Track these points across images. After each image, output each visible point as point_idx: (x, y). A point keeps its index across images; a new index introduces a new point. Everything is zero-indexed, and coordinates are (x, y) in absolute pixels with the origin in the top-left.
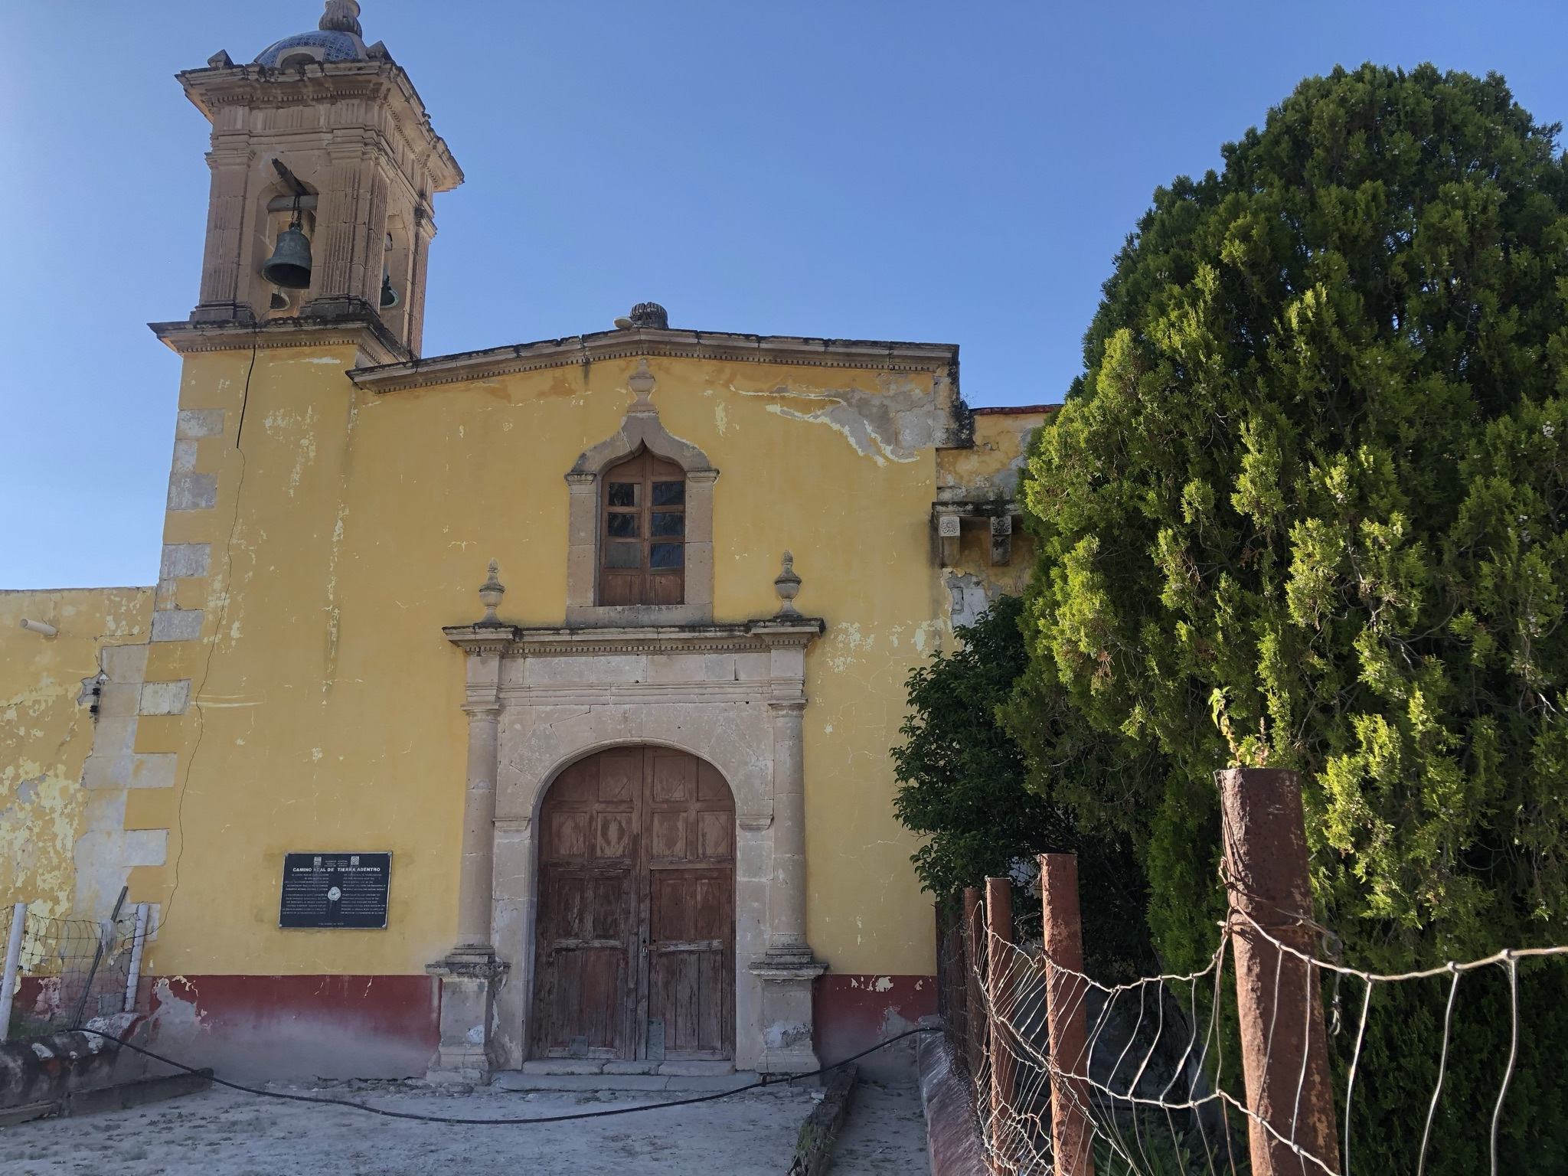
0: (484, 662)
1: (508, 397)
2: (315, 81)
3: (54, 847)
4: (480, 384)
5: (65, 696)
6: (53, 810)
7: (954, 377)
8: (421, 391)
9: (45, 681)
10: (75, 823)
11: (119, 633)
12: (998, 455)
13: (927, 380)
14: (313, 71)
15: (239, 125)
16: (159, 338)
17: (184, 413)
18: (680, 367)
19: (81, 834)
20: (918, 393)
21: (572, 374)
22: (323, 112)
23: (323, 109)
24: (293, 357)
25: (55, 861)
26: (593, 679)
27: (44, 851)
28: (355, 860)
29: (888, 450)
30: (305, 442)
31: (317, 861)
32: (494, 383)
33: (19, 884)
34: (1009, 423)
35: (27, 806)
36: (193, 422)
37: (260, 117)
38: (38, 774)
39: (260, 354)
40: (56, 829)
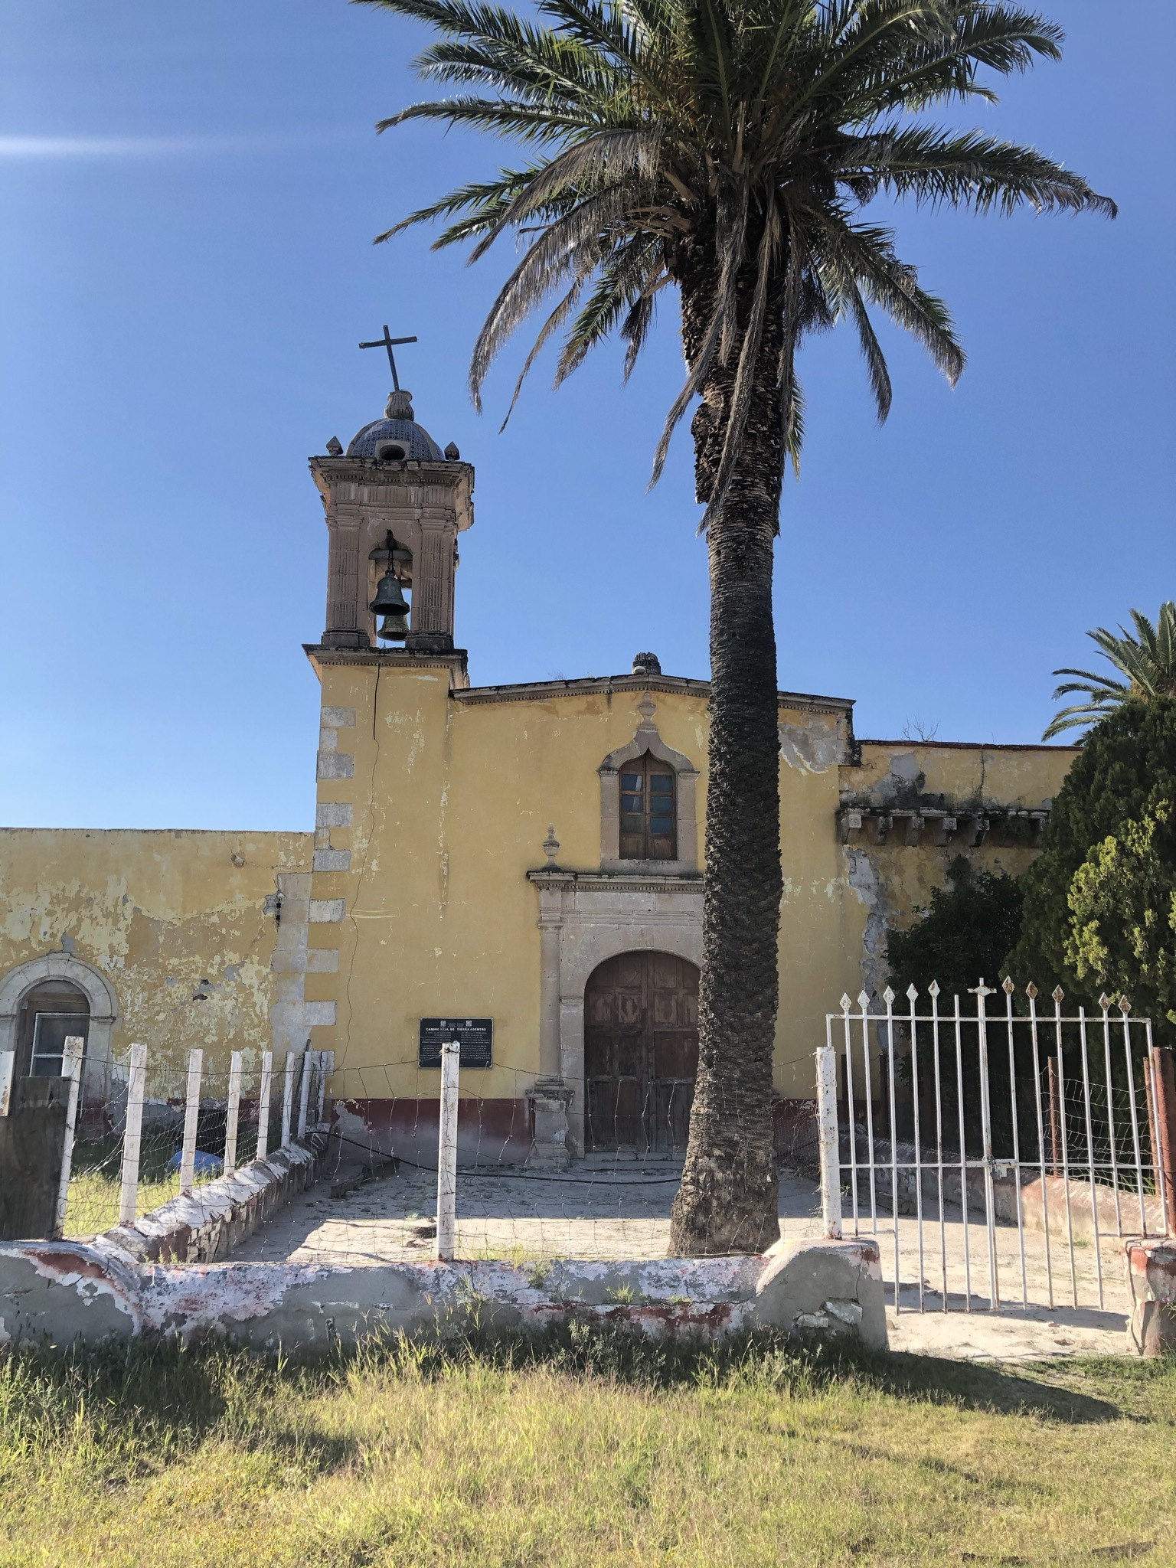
0: (552, 894)
1: (556, 713)
2: (413, 472)
3: (255, 1012)
4: (537, 703)
5: (254, 907)
6: (251, 986)
7: (849, 719)
8: (496, 705)
9: (238, 896)
10: (269, 996)
11: (289, 864)
12: (876, 772)
13: (832, 719)
14: (414, 466)
15: (352, 497)
16: (308, 654)
17: (325, 709)
18: (671, 699)
19: (274, 1002)
20: (826, 728)
21: (600, 699)
22: (413, 493)
23: (413, 490)
24: (404, 673)
25: (256, 1021)
26: (620, 907)
27: (248, 1014)
28: (469, 1023)
29: (808, 764)
30: (416, 736)
31: (443, 1023)
32: (547, 703)
33: (231, 1036)
34: (882, 751)
35: (232, 983)
36: (333, 716)
37: (366, 491)
38: (238, 961)
39: (383, 669)
40: (255, 999)
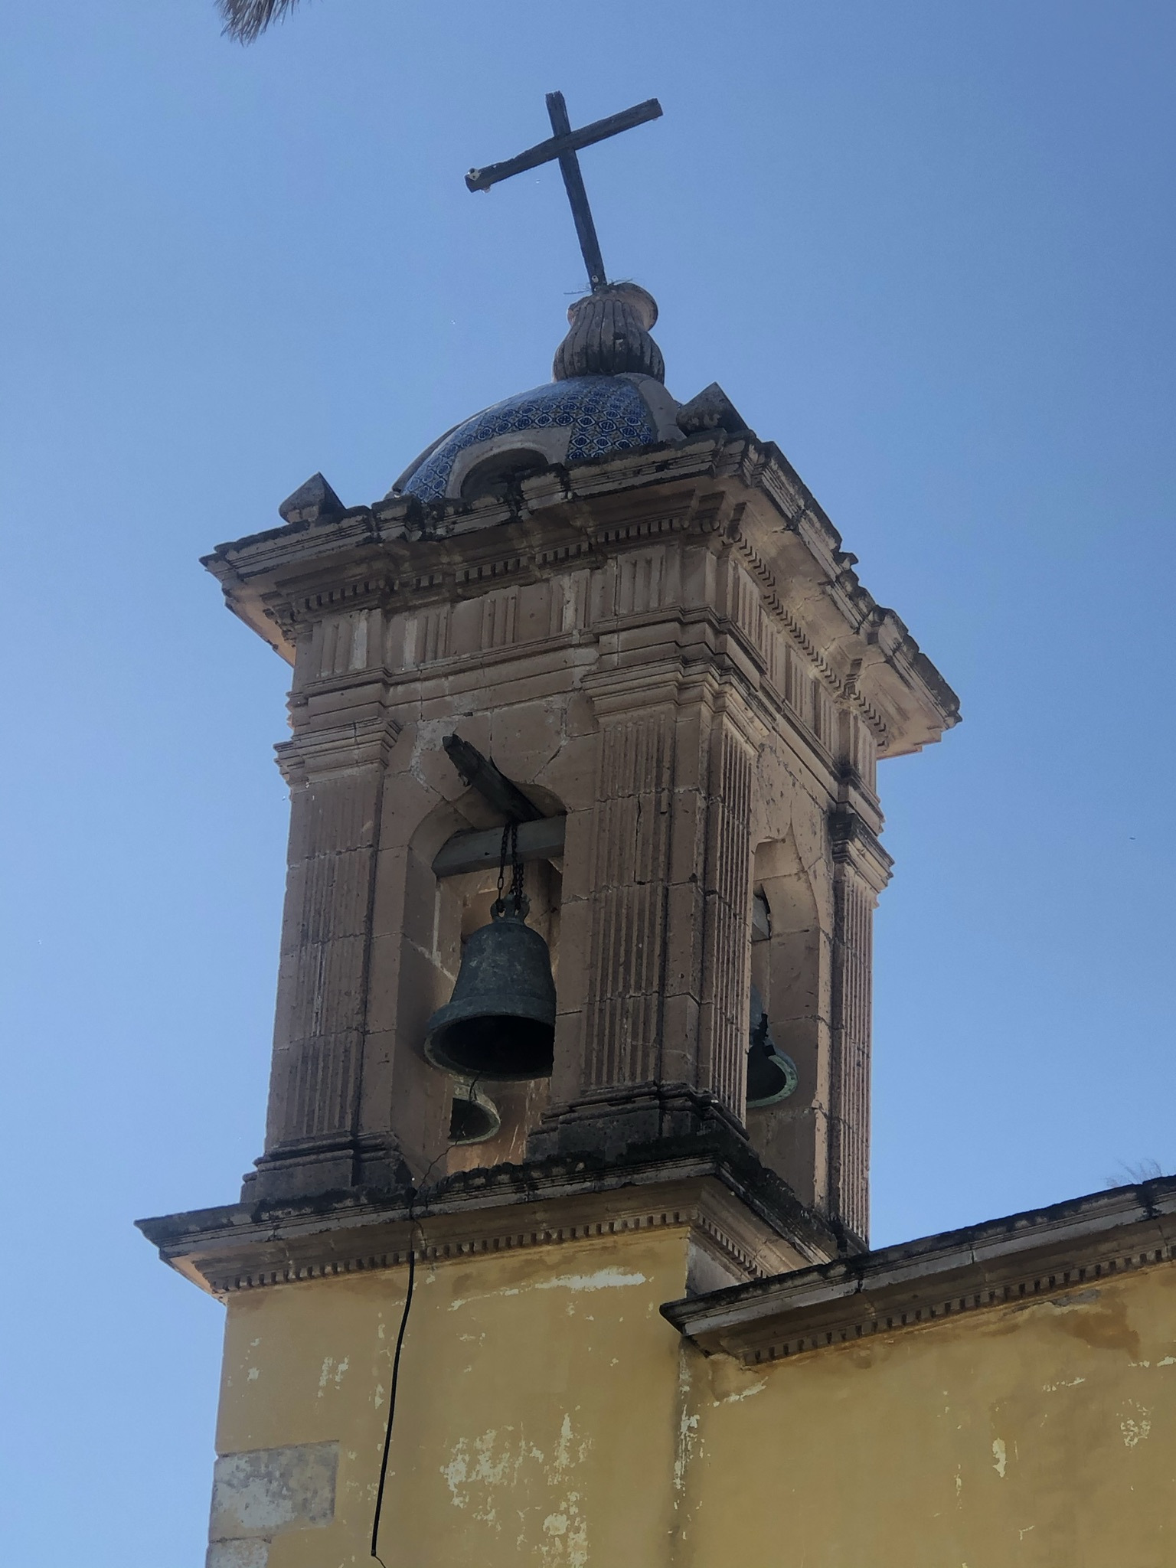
1: (1127, 1341)
2: (549, 517)
4: (1045, 1308)
8: (875, 1346)
14: (544, 492)
15: (359, 662)
16: (166, 1257)
17: (230, 1464)
22: (569, 595)
23: (569, 585)
24: (516, 1277)
30: (556, 1523)
32: (1084, 1302)
36: (257, 1487)
37: (410, 629)
39: (427, 1277)
